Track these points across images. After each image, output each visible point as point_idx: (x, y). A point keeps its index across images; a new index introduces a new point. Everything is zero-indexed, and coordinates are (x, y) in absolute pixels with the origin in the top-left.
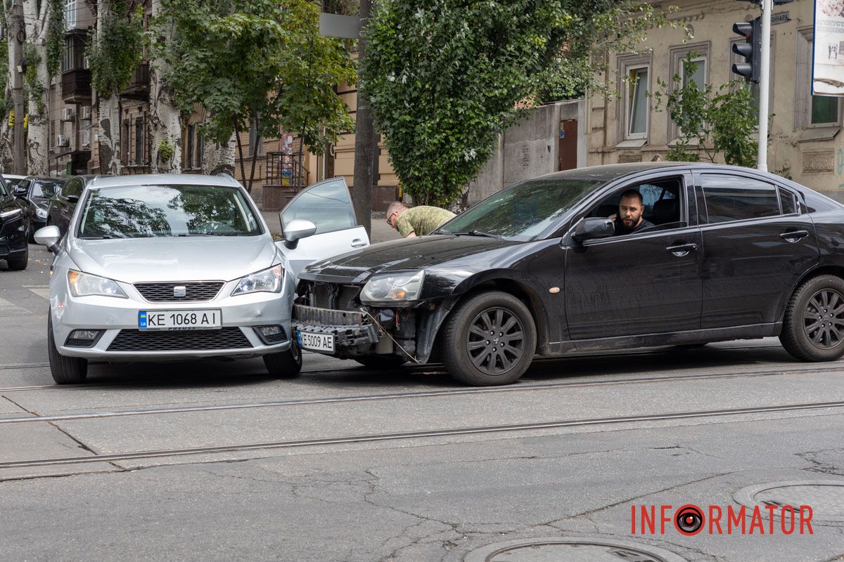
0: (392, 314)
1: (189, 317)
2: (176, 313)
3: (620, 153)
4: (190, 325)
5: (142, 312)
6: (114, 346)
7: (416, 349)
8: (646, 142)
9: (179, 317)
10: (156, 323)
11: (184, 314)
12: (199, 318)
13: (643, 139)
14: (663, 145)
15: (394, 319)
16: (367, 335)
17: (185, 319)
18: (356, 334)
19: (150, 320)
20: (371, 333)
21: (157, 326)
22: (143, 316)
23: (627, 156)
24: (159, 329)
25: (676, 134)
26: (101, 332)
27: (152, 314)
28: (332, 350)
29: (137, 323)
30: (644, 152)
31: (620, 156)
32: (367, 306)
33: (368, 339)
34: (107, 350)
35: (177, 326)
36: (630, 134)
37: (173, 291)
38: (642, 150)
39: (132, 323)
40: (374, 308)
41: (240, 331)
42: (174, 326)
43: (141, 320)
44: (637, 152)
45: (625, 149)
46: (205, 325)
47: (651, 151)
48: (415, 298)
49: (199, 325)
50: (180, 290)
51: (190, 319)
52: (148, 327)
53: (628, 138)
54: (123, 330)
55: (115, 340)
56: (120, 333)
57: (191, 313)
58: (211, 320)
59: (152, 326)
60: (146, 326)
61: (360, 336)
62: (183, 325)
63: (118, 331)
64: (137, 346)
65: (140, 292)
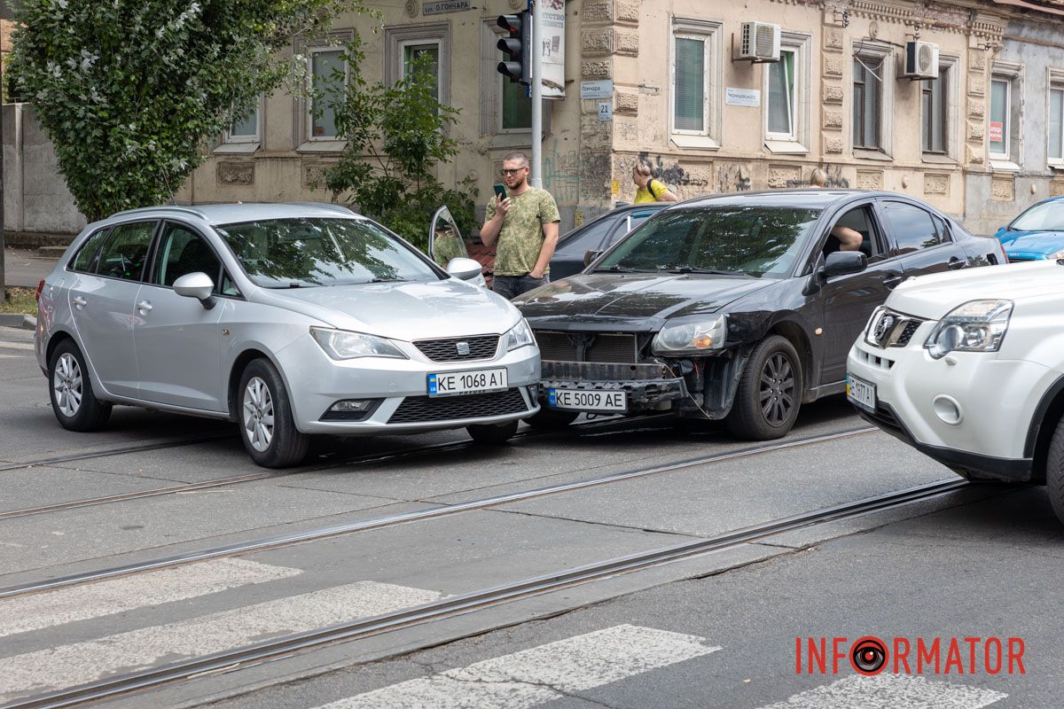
0: (690, 364)
1: (478, 379)
2: (466, 374)
3: (220, 159)
4: (480, 388)
5: (431, 375)
6: (397, 417)
7: (704, 402)
8: (259, 147)
9: (469, 378)
10: (447, 388)
11: (473, 374)
12: (488, 380)
13: (253, 142)
14: (288, 151)
15: (694, 369)
16: (678, 389)
17: (475, 381)
18: (663, 389)
19: (440, 384)
20: (683, 388)
21: (448, 391)
22: (432, 380)
23: (231, 164)
24: (449, 394)
25: (305, 137)
26: (376, 402)
27: (441, 377)
28: (624, 408)
29: (425, 389)
30: (258, 158)
31: (219, 163)
32: (661, 357)
33: (680, 394)
34: (388, 422)
35: (467, 389)
36: (231, 137)
37: (456, 348)
38: (256, 155)
39: (419, 389)
40: (668, 358)
41: (519, 392)
42: (465, 390)
43: (429, 385)
44: (246, 159)
45: (228, 154)
46: (494, 386)
47: (270, 158)
48: (720, 345)
49: (488, 387)
50: (463, 347)
51: (479, 380)
52: (438, 392)
53: (229, 141)
54: (407, 397)
55: (398, 410)
56: (404, 402)
57: (480, 373)
58: (498, 381)
59: (442, 391)
60: (436, 392)
61: (666, 391)
62: (473, 389)
63: (402, 399)
64: (406, 417)
65: (422, 351)
